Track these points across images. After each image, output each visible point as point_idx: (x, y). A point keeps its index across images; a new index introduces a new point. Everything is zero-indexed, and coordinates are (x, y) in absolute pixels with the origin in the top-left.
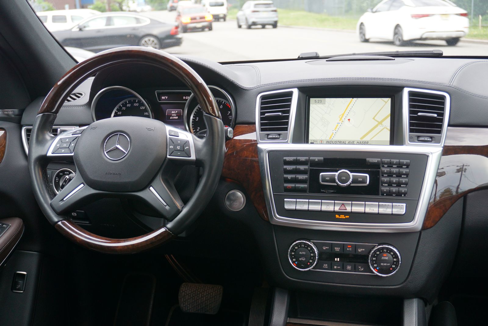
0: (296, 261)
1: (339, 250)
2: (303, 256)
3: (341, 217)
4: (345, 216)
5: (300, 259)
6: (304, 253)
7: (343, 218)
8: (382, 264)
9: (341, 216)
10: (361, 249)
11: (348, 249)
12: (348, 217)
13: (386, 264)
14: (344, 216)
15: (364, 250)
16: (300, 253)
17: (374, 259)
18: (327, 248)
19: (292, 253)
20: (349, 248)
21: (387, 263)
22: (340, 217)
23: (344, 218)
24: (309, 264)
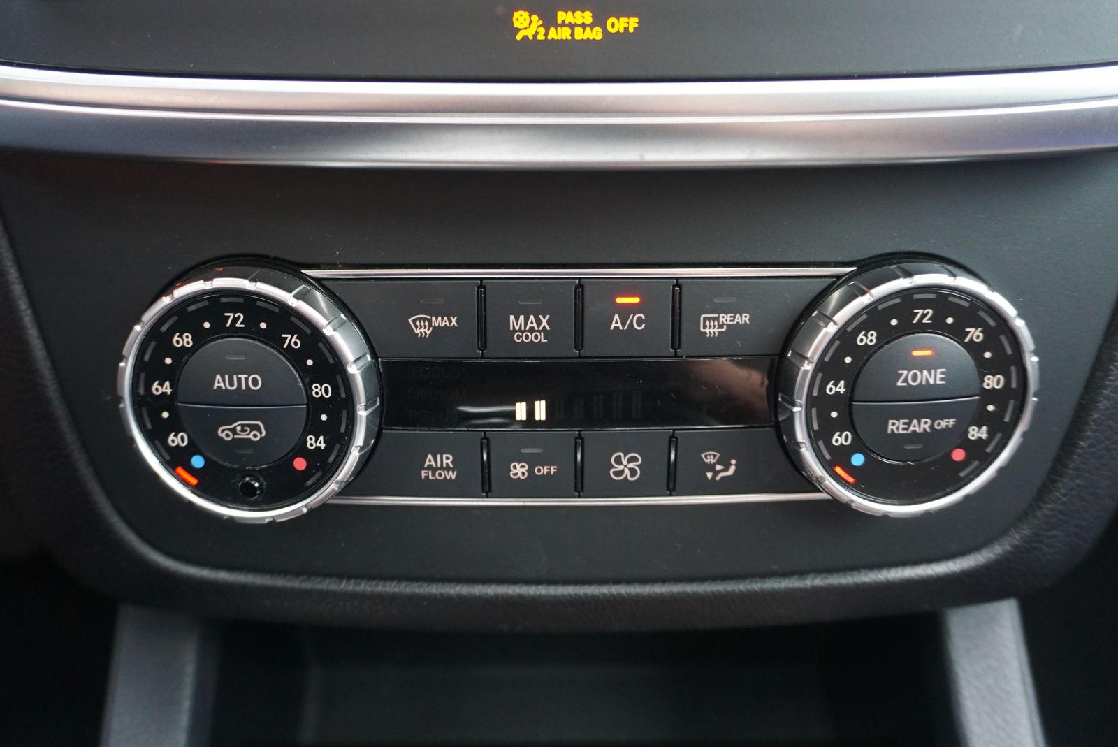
0: (192, 449)
1: (541, 337)
2: (240, 406)
3: (565, 33)
4: (599, 21)
5: (223, 433)
6: (251, 381)
7: (579, 34)
8: (896, 426)
9: (561, 16)
10: (726, 319)
11: (616, 323)
12: (633, 23)
13: (923, 426)
14: (588, 17)
15: (744, 319)
16: (219, 382)
17: (831, 389)
18: (439, 322)
19: (157, 389)
20: (626, 311)
21: (935, 414)
22: (553, 34)
23: (596, 34)
24: (300, 464)
